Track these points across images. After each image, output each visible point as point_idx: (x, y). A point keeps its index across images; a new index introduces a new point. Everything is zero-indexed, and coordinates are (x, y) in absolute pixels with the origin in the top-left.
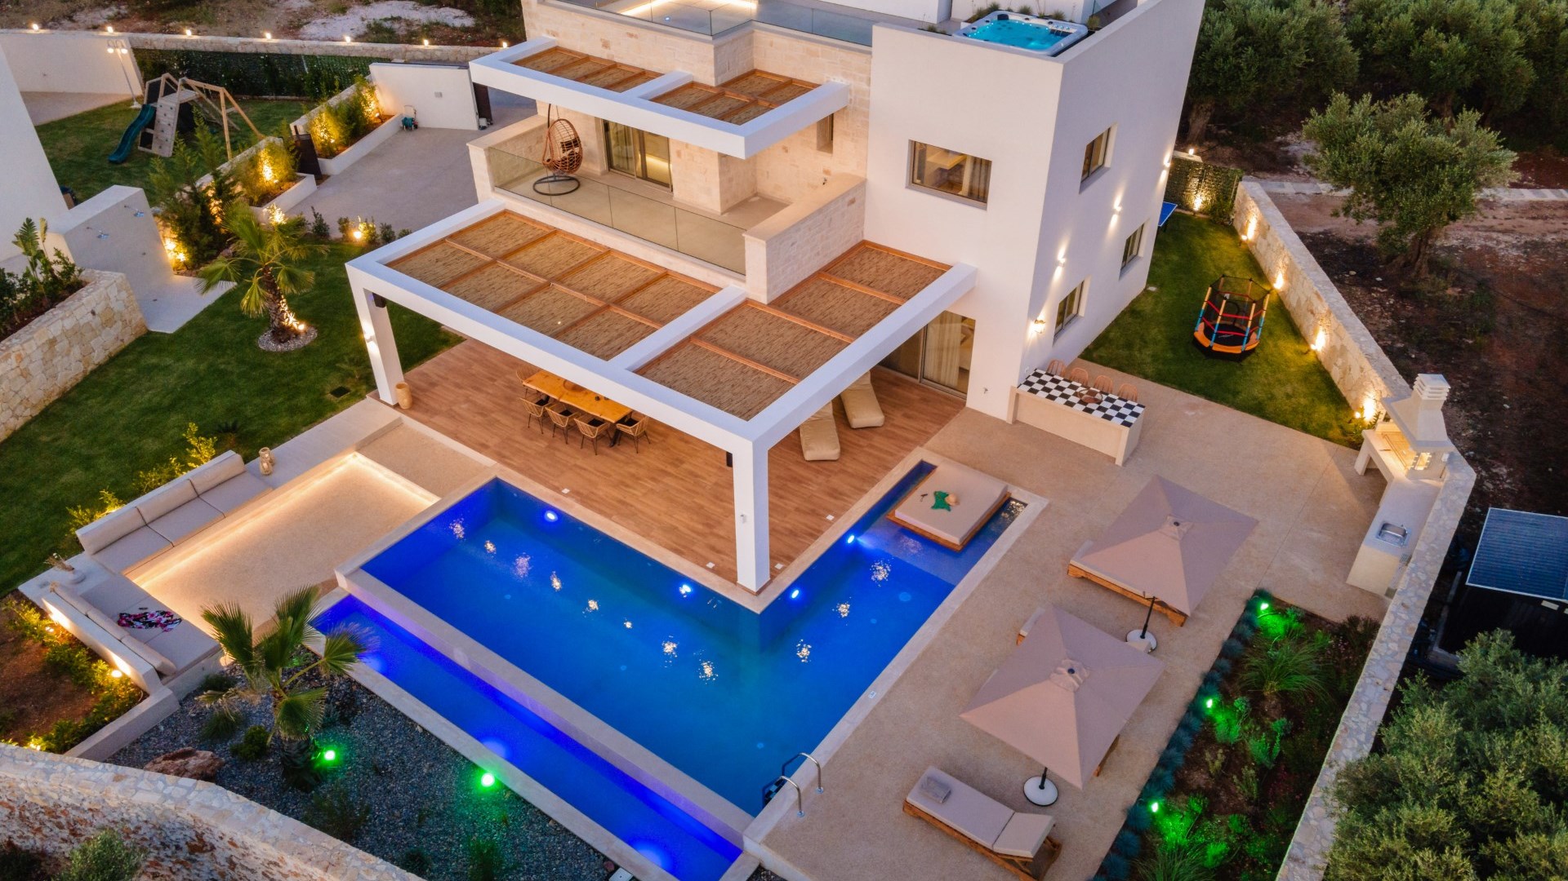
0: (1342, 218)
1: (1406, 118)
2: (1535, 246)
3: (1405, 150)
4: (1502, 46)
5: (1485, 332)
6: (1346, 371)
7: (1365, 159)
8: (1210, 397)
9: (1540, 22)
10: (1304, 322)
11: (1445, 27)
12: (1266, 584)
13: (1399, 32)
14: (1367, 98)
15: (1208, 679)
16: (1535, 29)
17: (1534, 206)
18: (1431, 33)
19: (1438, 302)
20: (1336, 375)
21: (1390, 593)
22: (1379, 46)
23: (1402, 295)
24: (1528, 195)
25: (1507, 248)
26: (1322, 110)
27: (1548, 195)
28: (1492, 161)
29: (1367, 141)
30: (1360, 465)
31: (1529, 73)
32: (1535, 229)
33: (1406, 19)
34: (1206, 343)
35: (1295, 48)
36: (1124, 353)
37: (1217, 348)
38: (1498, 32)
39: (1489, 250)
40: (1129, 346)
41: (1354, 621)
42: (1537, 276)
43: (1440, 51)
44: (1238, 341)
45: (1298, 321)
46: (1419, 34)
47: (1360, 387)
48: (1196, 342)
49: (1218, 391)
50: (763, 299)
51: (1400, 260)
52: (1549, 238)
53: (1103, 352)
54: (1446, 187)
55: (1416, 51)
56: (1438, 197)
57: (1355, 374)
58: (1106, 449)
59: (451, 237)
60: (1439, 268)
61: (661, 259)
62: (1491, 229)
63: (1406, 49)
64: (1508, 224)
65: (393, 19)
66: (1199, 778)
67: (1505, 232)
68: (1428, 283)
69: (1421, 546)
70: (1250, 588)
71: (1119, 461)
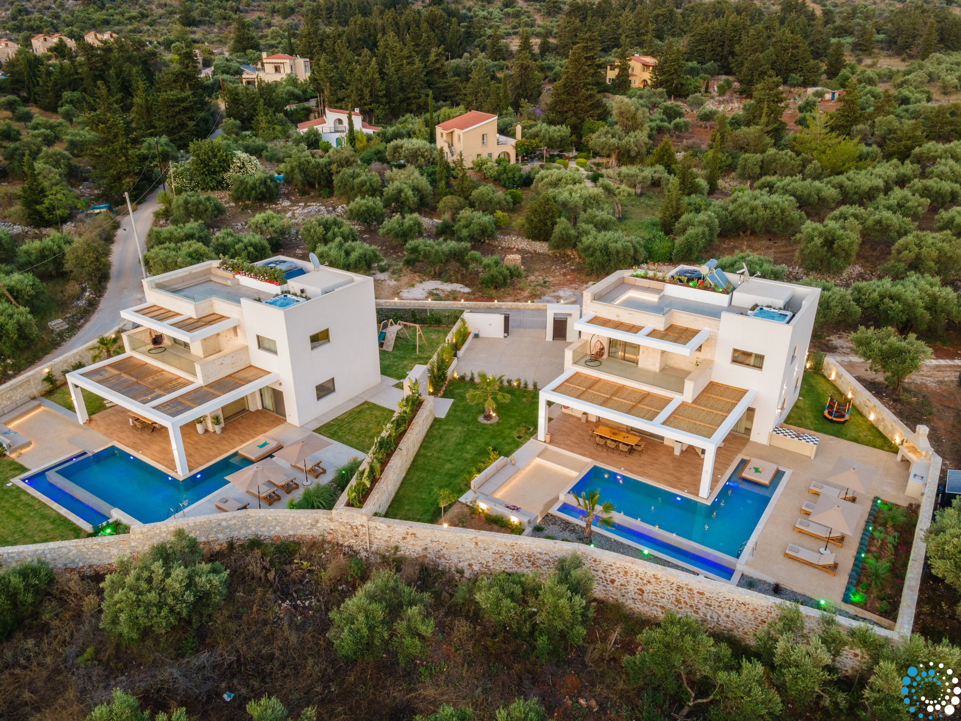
0: (869, 372)
1: (889, 336)
2: (941, 382)
3: (891, 347)
4: (915, 306)
5: (930, 414)
6: (885, 427)
7: (876, 350)
8: (837, 436)
9: (929, 295)
10: (865, 411)
11: (891, 298)
12: (877, 495)
13: (874, 300)
14: (872, 328)
15: (867, 522)
16: (927, 299)
17: (937, 366)
18: (887, 300)
19: (910, 403)
20: (881, 428)
21: (923, 494)
22: (866, 304)
23: (895, 401)
24: (935, 362)
25: (931, 383)
26: (855, 332)
27: (942, 362)
28: (924, 352)
29: (876, 344)
30: (899, 458)
31: (927, 316)
32: (940, 375)
33: (875, 295)
34: (830, 417)
35: (836, 306)
36: (799, 421)
37: (835, 419)
38: (914, 301)
39: (924, 384)
40: (800, 419)
41: (911, 505)
42: (945, 394)
43: (891, 307)
44: (843, 416)
45: (861, 410)
46: (881, 300)
47: (893, 432)
48: (825, 417)
49: (839, 434)
50: (690, 401)
51: (891, 387)
52: (946, 379)
53: (791, 421)
54: (908, 361)
55: (881, 307)
56: (906, 364)
57: (890, 428)
58: (807, 453)
59: (566, 381)
60: (906, 390)
61: (646, 388)
62: (922, 375)
63: (877, 306)
64: (929, 374)
65: (436, 289)
66: (873, 549)
67: (928, 376)
68: (904, 397)
69: (929, 480)
70: (872, 497)
71: (812, 458)
